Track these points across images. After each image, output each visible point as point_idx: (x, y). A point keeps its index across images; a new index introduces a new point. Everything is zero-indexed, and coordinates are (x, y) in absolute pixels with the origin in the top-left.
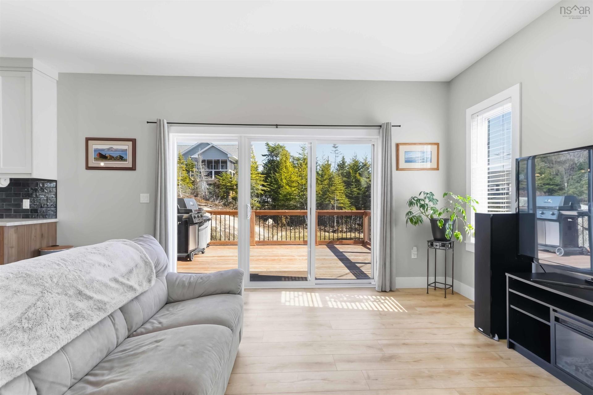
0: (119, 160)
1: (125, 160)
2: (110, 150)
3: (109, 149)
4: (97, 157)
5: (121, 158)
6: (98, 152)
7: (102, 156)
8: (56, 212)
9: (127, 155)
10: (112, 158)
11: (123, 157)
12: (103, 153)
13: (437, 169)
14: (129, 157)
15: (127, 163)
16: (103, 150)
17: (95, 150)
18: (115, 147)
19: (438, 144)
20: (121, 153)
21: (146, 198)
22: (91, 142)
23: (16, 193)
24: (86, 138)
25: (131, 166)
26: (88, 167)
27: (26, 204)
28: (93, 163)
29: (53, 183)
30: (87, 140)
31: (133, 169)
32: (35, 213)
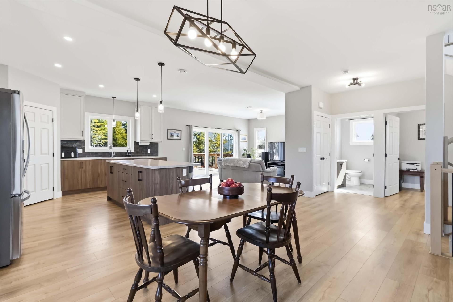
1: (179, 137)
3: (174, 133)
4: (170, 135)
8: (158, 152)
9: (179, 135)
13: (247, 142)
17: (169, 133)
18: (176, 132)
19: (247, 135)
21: (184, 149)
22: (169, 130)
23: (146, 147)
24: (168, 129)
25: (180, 139)
26: (168, 139)
27: (149, 151)
28: (169, 137)
29: (157, 144)
30: (168, 130)
31: (181, 140)
32: (151, 154)
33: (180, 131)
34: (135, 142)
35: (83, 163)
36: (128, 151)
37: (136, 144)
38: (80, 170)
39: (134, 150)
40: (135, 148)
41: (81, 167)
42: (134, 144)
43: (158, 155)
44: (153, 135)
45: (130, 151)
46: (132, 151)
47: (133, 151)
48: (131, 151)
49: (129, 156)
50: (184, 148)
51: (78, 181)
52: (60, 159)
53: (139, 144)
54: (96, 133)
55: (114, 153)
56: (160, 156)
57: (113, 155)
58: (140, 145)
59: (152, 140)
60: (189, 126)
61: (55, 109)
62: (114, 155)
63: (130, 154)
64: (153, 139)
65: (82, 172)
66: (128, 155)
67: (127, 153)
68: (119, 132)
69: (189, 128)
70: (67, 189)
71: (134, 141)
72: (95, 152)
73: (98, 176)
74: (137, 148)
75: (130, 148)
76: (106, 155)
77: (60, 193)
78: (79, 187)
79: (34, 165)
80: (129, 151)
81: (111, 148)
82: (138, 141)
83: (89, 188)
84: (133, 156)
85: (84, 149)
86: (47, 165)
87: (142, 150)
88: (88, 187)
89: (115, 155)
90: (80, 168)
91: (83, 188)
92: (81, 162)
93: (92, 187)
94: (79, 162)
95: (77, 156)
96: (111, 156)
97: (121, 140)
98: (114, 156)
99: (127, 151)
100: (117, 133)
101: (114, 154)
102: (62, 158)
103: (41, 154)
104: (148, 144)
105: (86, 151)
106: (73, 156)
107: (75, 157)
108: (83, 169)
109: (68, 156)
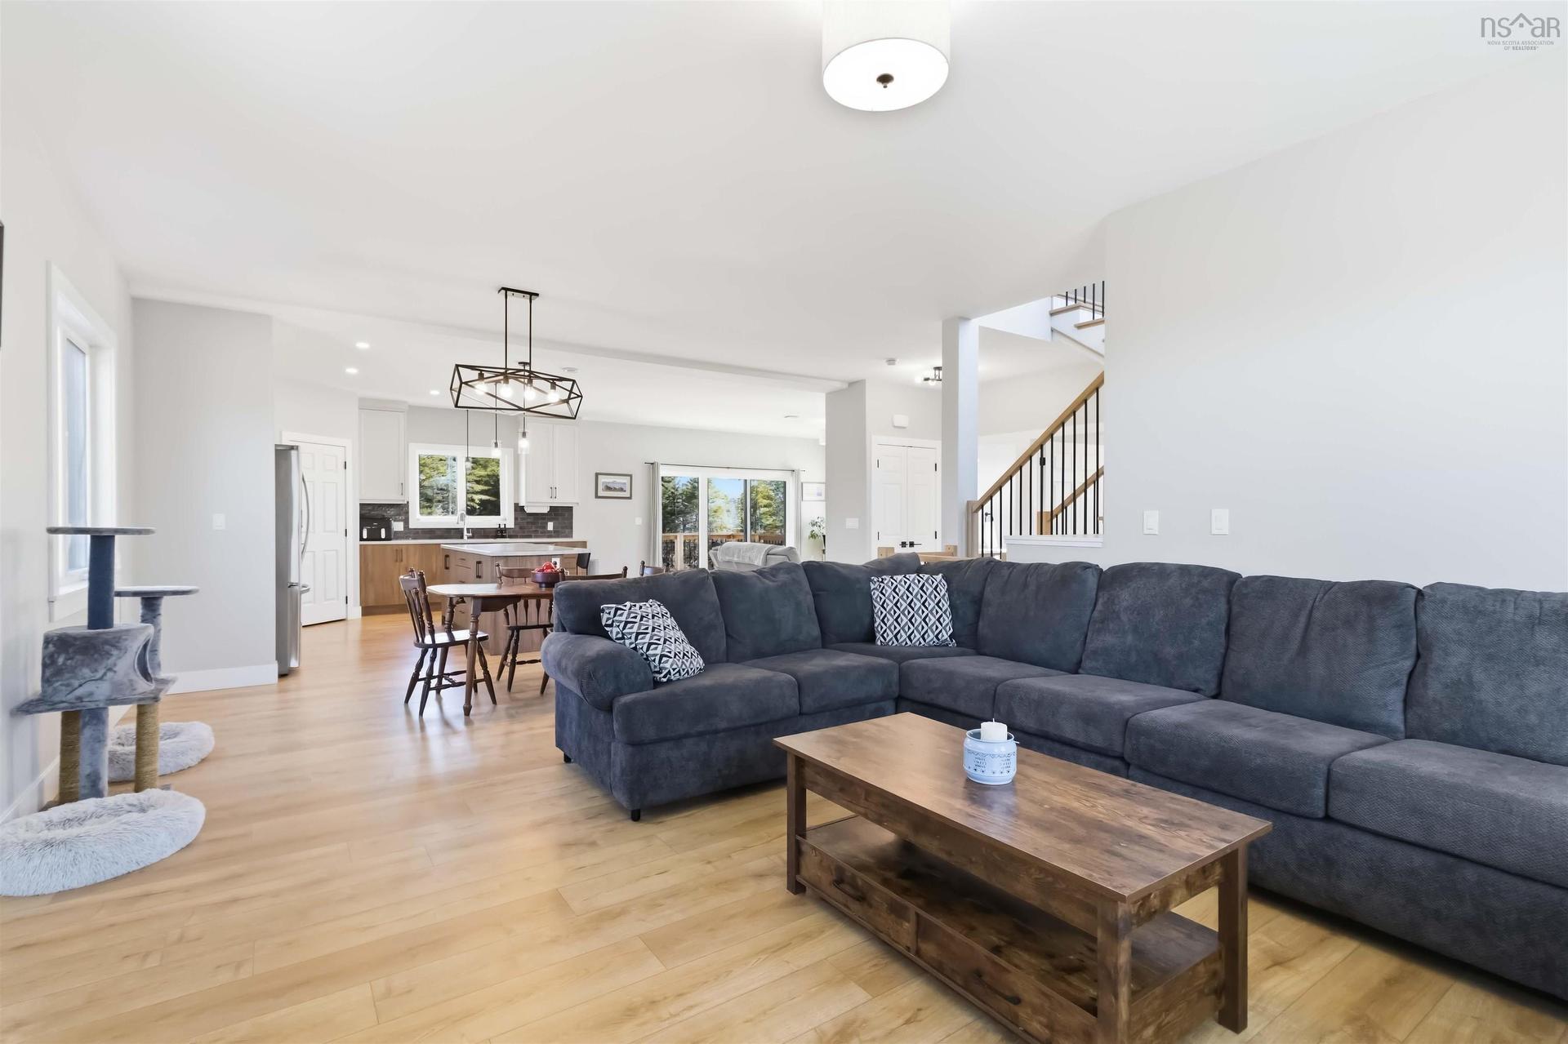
1: (625, 491)
3: (613, 482)
4: (605, 488)
5: (622, 490)
6: (605, 485)
7: (608, 488)
8: (572, 527)
9: (626, 487)
10: (615, 490)
12: (609, 485)
14: (628, 488)
15: (627, 493)
16: (608, 482)
17: (603, 483)
18: (618, 481)
20: (622, 485)
21: (639, 521)
22: (600, 476)
23: (542, 517)
24: (596, 473)
25: (629, 496)
26: (598, 497)
27: (550, 526)
28: (602, 494)
29: (569, 509)
30: (597, 475)
31: (630, 498)
32: (556, 533)
33: (629, 477)
35: (402, 550)
36: (501, 524)
37: (519, 509)
38: (397, 564)
39: (515, 524)
40: (516, 519)
42: (515, 510)
43: (570, 536)
44: (556, 488)
45: (506, 524)
46: (511, 525)
47: (513, 527)
48: (508, 526)
49: (503, 536)
50: (638, 518)
51: (393, 587)
52: (359, 543)
53: (526, 509)
55: (468, 529)
56: (577, 536)
57: (466, 534)
58: (527, 512)
59: (556, 500)
60: (650, 463)
61: (349, 443)
62: (469, 534)
63: (506, 532)
64: (556, 497)
65: (402, 570)
66: (500, 534)
67: (499, 530)
69: (652, 467)
70: (371, 603)
71: (515, 504)
72: (430, 529)
74: (522, 519)
75: (505, 520)
76: (451, 534)
77: (359, 610)
80: (502, 526)
81: (462, 520)
82: (523, 502)
84: (511, 536)
85: (406, 522)
86: (334, 552)
87: (532, 523)
89: (471, 534)
90: (397, 561)
92: (398, 551)
94: (395, 548)
95: (393, 537)
96: (462, 537)
98: (469, 537)
99: (498, 526)
101: (468, 532)
102: (362, 539)
103: (325, 531)
104: (546, 510)
105: (411, 526)
106: (383, 536)
107: (388, 538)
108: (403, 563)
109: (374, 536)
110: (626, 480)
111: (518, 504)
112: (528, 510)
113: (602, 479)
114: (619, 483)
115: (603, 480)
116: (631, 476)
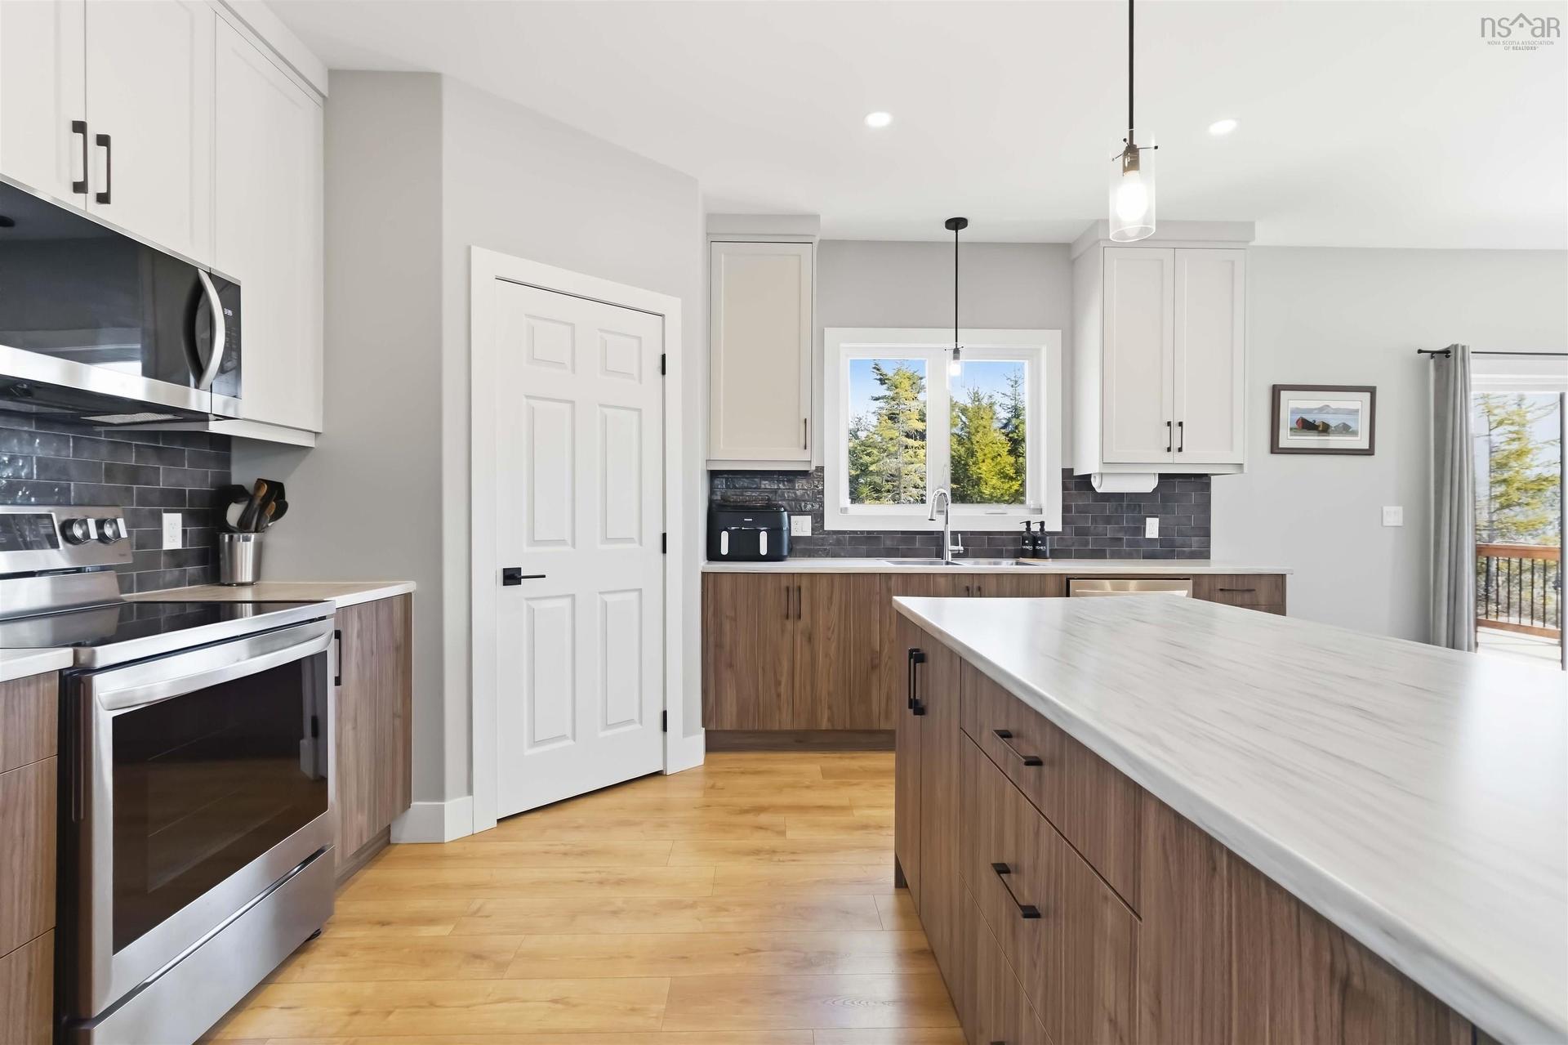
0: (1341, 433)
1: (1355, 433)
2: (1325, 411)
3: (1321, 410)
4: (1295, 426)
5: (1345, 429)
6: (1299, 417)
7: (1306, 426)
8: (1206, 533)
9: (1358, 422)
10: (1326, 429)
11: (1350, 427)
12: (1310, 418)
14: (1362, 425)
15: (1359, 438)
16: (1310, 411)
17: (1294, 412)
18: (1334, 405)
20: (1344, 417)
21: (1394, 516)
22: (1284, 394)
23: (1134, 505)
24: (1274, 386)
25: (1366, 446)
26: (1275, 448)
27: (1152, 528)
28: (1286, 439)
29: (1201, 482)
30: (1276, 391)
31: (1369, 452)
32: (1166, 549)
33: (1367, 395)
34: (1067, 473)
35: (799, 589)
36: (1028, 529)
37: (1076, 485)
38: (789, 625)
39: (1065, 522)
40: (1066, 509)
41: (791, 612)
42: (1065, 488)
43: (1204, 554)
44: (1181, 424)
45: (1042, 529)
46: (1055, 524)
47: (1058, 528)
48: (1047, 529)
49: (1036, 554)
50: (1393, 509)
51: (778, 683)
52: (702, 564)
53: (1095, 483)
54: (914, 459)
55: (954, 534)
56: (1224, 559)
57: (949, 547)
58: (1098, 491)
59: (1178, 457)
60: (1433, 353)
61: (672, 306)
62: (956, 548)
63: (1044, 544)
64: (1180, 450)
65: (798, 639)
66: (1030, 548)
67: (1024, 539)
68: (986, 451)
69: (1438, 368)
70: (729, 722)
71: (1064, 470)
72: (869, 532)
73: (874, 667)
74: (1082, 510)
75: (1041, 511)
76: (917, 545)
77: (699, 739)
78: (784, 720)
79: (568, 596)
80: (1035, 528)
81: (940, 512)
82: (1087, 464)
83: (827, 731)
84: (1056, 554)
85: (818, 518)
86: (635, 595)
87: (1108, 520)
88: (824, 725)
89: (961, 548)
90: (787, 617)
91: (801, 724)
92: (793, 586)
93: (840, 728)
94: (784, 583)
95: (785, 553)
96: (940, 554)
97: (995, 481)
98: (956, 555)
99: (1023, 528)
100: (980, 455)
101: (955, 543)
102: (713, 554)
103: (607, 540)
104: (1149, 485)
105: (829, 526)
106: (763, 551)
107: (774, 556)
108: (801, 625)
109: (744, 550)
110: (1361, 401)
111: (1072, 470)
112: (1101, 486)
113: (1289, 401)
114: (1337, 411)
115: (1294, 404)
116: (1372, 391)
